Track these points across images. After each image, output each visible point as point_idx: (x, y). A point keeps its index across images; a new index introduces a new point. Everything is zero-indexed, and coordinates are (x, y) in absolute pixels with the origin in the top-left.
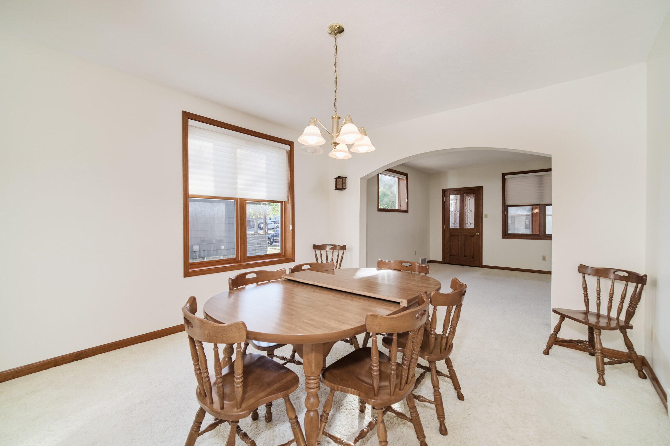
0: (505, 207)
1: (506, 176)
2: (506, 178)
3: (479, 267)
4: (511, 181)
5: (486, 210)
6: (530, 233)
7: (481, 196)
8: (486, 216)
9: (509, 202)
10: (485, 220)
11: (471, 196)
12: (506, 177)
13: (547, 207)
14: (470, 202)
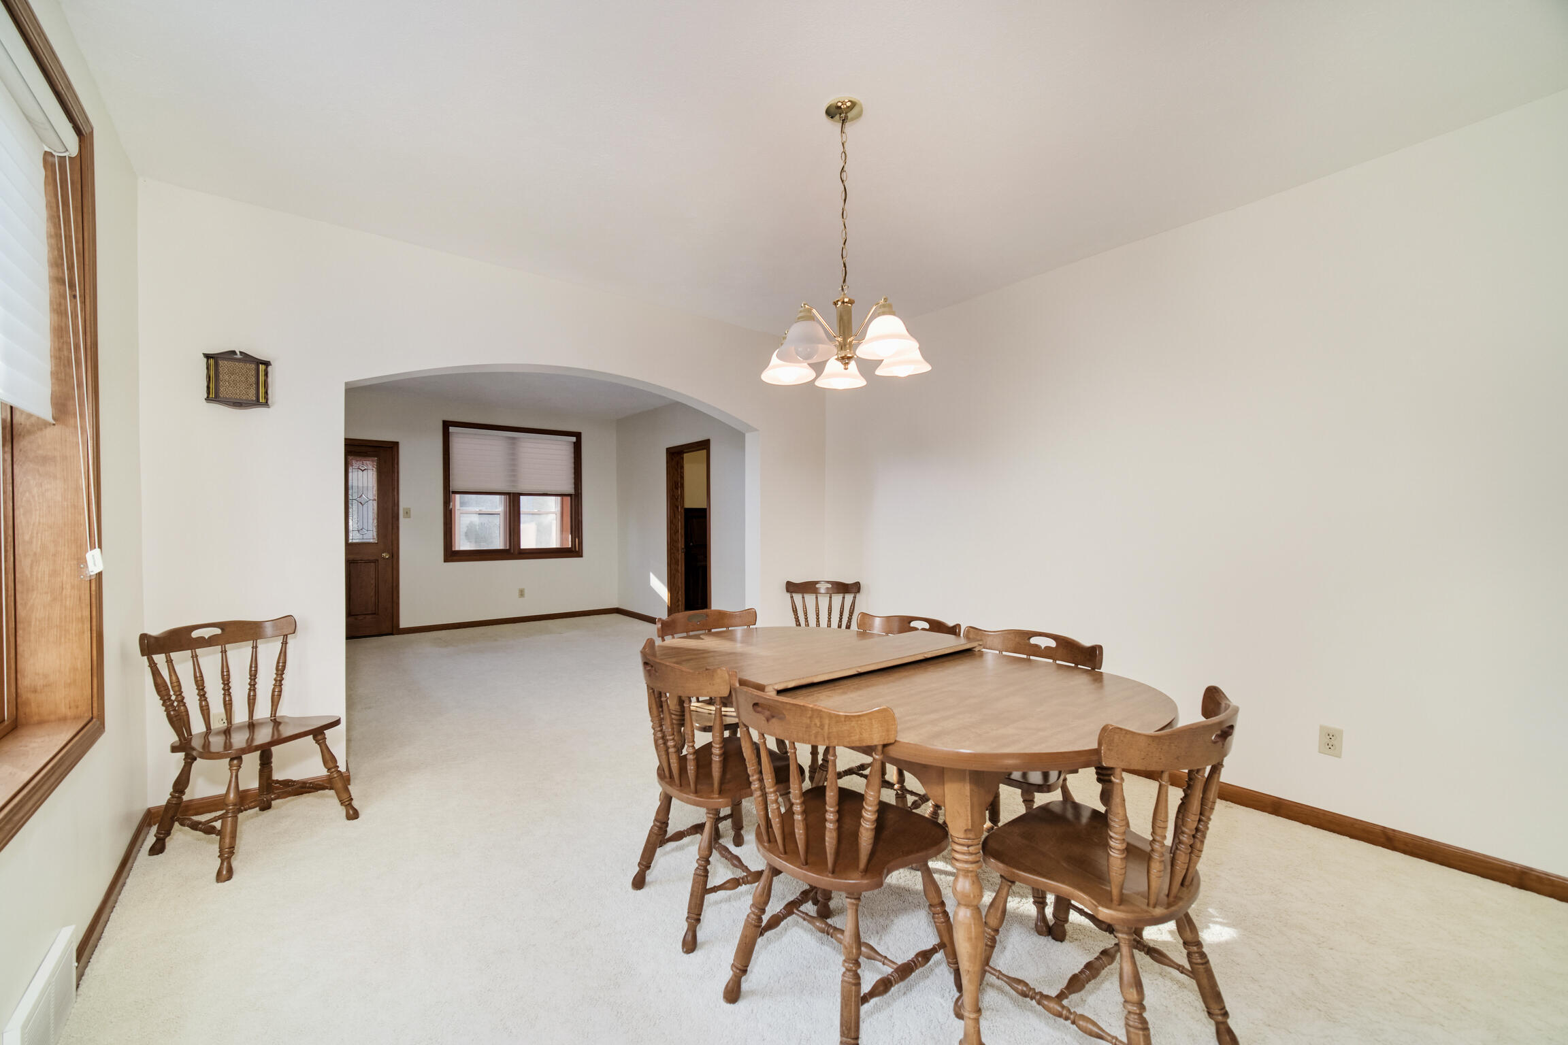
0: (448, 493)
1: (450, 428)
2: (450, 431)
3: (392, 634)
4: (462, 442)
5: (406, 498)
6: (501, 548)
7: (396, 466)
8: (407, 513)
9: (455, 484)
10: (403, 523)
11: (368, 462)
12: (452, 429)
13: (521, 497)
14: (365, 476)
